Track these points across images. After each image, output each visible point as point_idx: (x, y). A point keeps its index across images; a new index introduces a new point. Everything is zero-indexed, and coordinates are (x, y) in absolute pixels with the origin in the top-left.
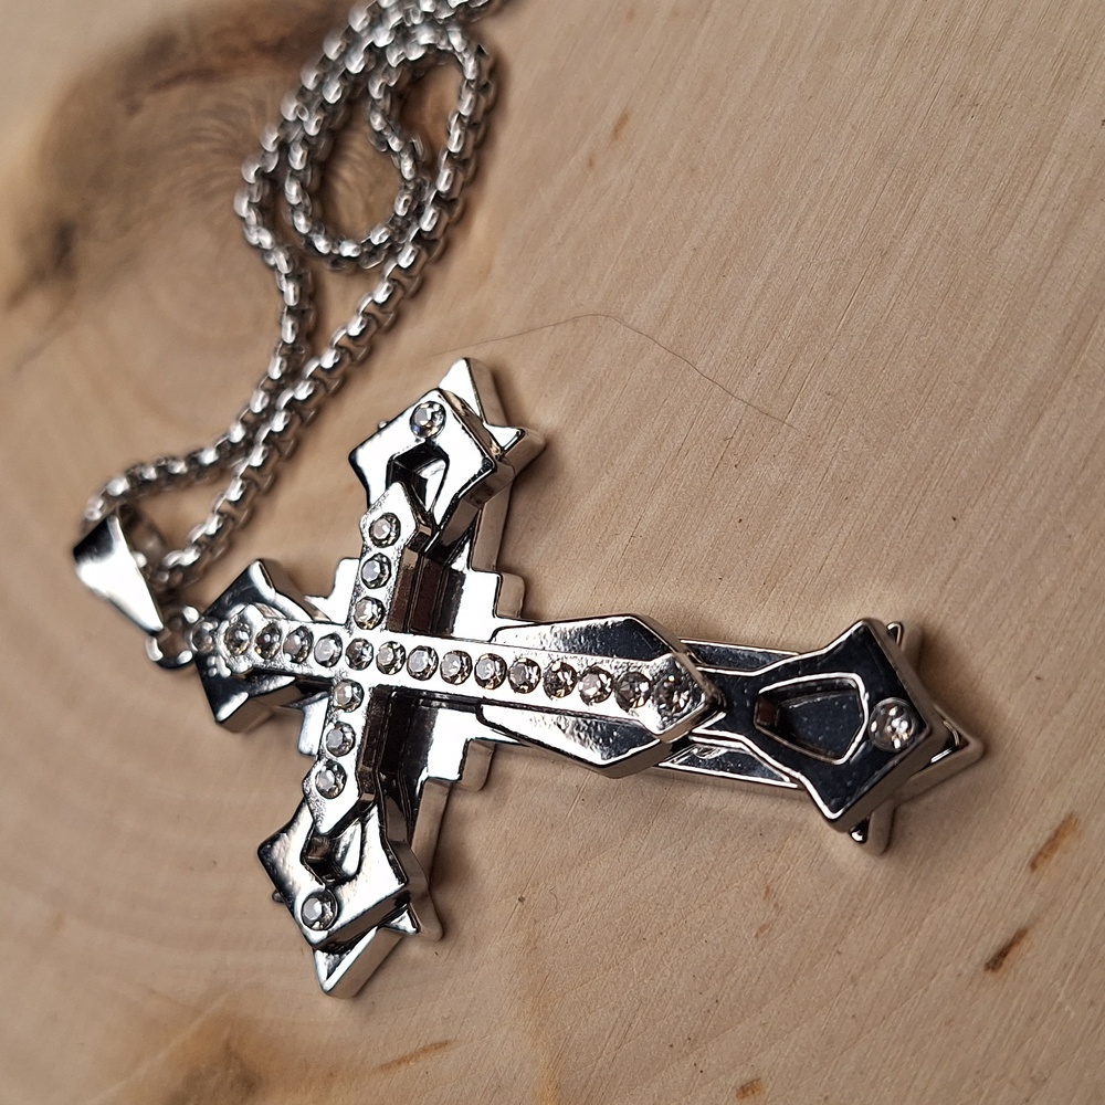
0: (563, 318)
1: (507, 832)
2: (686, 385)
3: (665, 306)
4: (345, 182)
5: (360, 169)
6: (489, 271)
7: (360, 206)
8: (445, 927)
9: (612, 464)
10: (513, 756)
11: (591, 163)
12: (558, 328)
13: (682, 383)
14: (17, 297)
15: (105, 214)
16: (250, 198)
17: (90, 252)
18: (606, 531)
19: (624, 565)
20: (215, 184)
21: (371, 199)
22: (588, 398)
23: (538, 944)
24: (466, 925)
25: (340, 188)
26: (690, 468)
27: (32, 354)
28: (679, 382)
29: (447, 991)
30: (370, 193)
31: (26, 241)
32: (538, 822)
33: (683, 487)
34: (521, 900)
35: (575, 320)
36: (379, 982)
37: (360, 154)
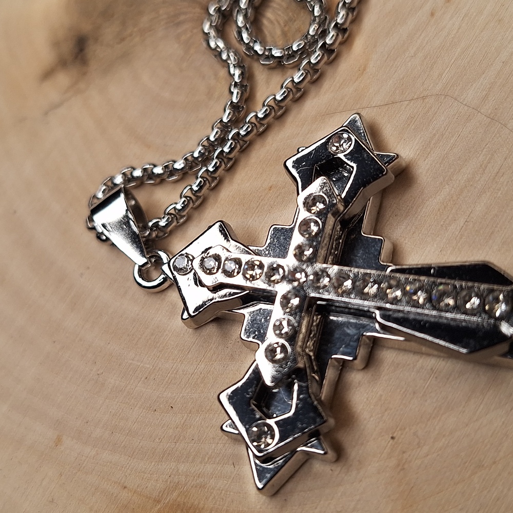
0: (416, 97)
1: (381, 396)
2: (500, 136)
3: (484, 93)
4: (269, 19)
5: (280, 13)
6: (364, 69)
7: (278, 32)
8: (339, 453)
9: (451, 180)
10: (385, 349)
11: (432, 14)
12: (413, 102)
13: (498, 135)
14: (48, 75)
15: (109, 32)
16: (211, 22)
17: (98, 52)
18: (447, 218)
19: (461, 238)
20: (182, 18)
21: (286, 29)
22: (433, 141)
23: (406, 466)
24: (353, 453)
25: (265, 22)
26: (505, 183)
27: (55, 107)
28: (496, 135)
29: (339, 494)
30: (285, 26)
31: (56, 44)
32: (403, 390)
33: (501, 194)
34: (393, 438)
35: (424, 98)
36: (289, 486)
37: (279, 5)
